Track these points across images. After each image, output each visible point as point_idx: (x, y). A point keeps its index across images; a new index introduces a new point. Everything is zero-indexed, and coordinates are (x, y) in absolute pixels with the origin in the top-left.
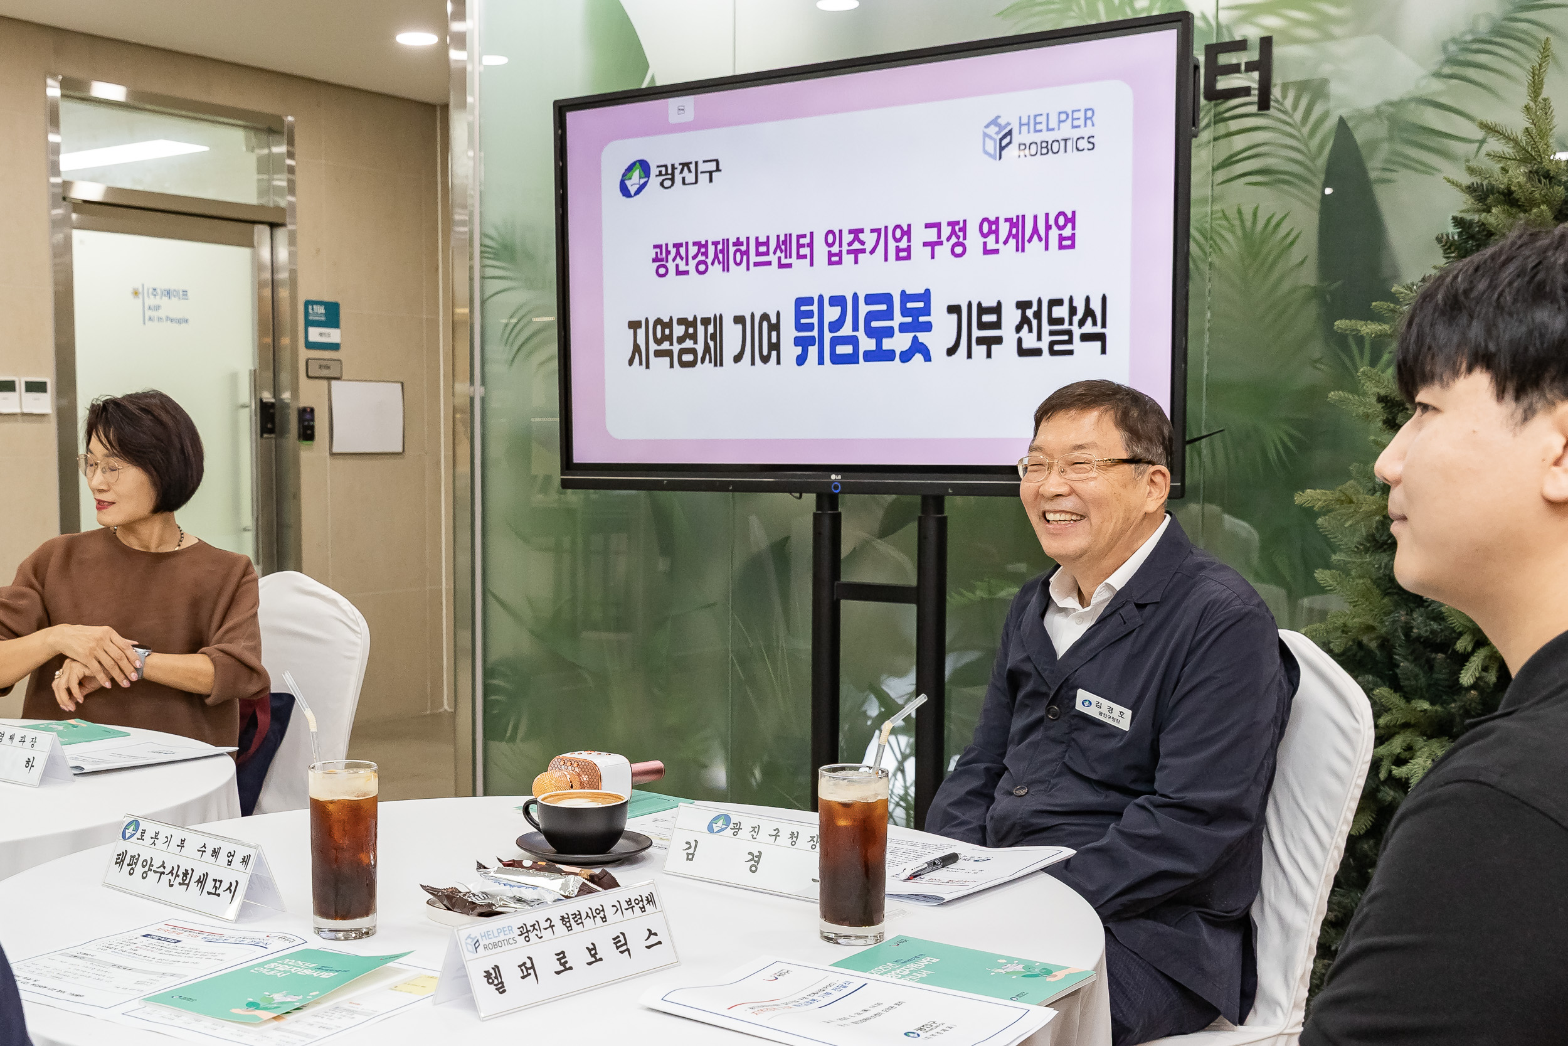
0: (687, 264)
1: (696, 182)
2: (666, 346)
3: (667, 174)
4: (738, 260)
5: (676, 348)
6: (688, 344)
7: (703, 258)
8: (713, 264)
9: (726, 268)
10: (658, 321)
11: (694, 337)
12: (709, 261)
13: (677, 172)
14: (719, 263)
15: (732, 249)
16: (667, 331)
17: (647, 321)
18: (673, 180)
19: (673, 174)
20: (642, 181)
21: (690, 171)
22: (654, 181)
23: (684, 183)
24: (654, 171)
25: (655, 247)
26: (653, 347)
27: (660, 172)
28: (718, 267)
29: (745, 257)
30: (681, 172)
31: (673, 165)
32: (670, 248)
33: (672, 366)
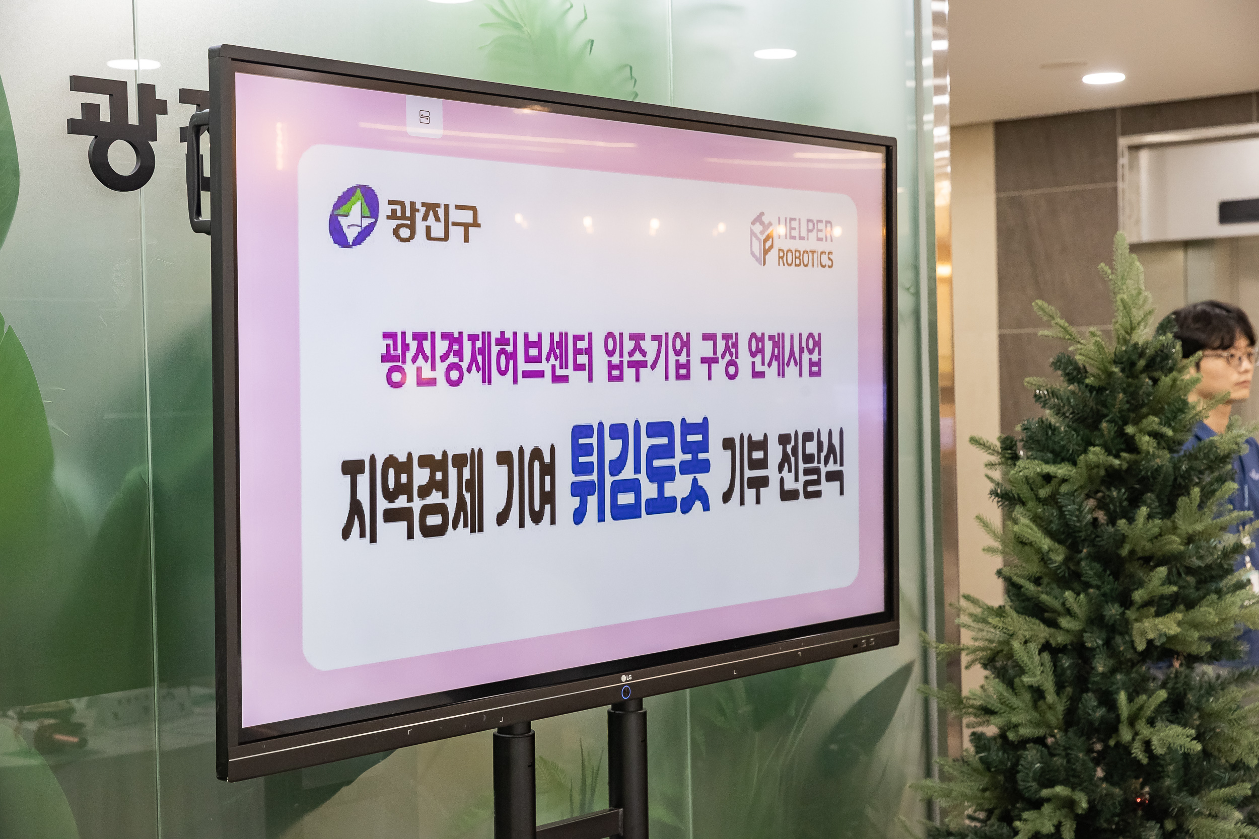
0: (433, 368)
1: (446, 238)
2: (401, 502)
3: (403, 217)
4: (503, 367)
5: (417, 505)
6: (435, 497)
7: (456, 360)
8: (469, 370)
9: (487, 379)
10: (390, 461)
11: (443, 487)
12: (465, 365)
13: (419, 216)
14: (478, 370)
15: (495, 349)
16: (404, 478)
17: (373, 459)
18: (412, 228)
19: (412, 218)
20: (367, 222)
21: (437, 219)
22: (384, 226)
23: (429, 237)
24: (385, 209)
25: (386, 335)
26: (382, 504)
27: (394, 211)
28: (475, 377)
29: (511, 362)
30: (425, 218)
31: (413, 204)
32: (409, 339)
33: (410, 536)
